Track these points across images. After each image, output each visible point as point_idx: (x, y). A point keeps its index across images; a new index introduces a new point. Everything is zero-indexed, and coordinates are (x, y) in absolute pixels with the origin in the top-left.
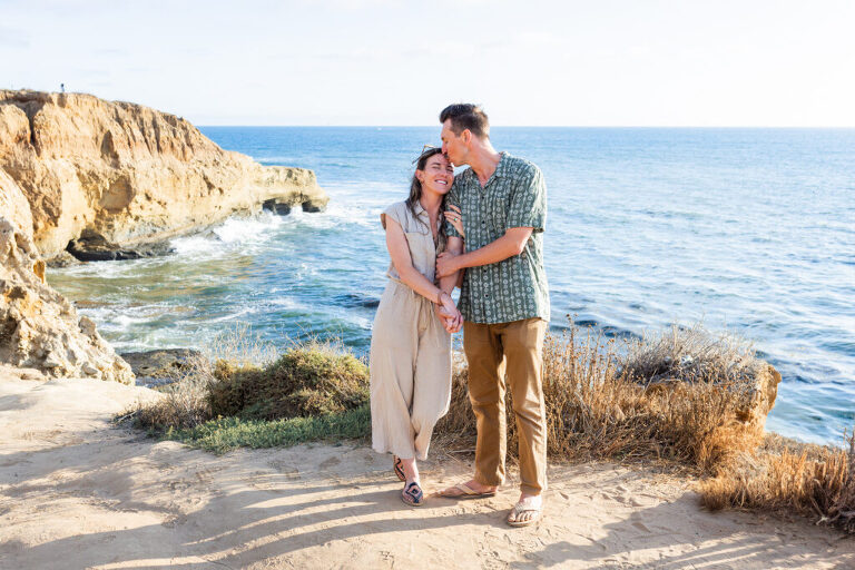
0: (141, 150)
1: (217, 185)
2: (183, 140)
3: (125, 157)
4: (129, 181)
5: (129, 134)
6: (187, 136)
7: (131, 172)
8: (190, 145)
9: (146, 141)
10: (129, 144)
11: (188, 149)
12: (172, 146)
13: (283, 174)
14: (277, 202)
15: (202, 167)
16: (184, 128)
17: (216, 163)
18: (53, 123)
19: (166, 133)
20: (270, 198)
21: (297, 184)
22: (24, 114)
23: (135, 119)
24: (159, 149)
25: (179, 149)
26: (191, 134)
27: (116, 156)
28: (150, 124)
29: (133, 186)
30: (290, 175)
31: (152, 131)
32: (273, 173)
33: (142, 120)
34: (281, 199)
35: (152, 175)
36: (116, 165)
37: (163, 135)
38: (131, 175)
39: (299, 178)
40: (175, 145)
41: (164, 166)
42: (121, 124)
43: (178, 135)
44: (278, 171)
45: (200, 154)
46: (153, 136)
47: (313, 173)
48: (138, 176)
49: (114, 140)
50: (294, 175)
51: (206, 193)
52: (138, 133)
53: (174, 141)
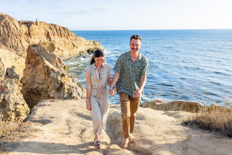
0: (56, 37)
1: (76, 46)
2: (67, 34)
3: (52, 39)
4: (54, 45)
5: (53, 32)
6: (68, 33)
7: (54, 42)
8: (69, 35)
9: (58, 34)
10: (53, 35)
11: (68, 36)
12: (64, 35)
13: (92, 43)
14: (91, 50)
15: (72, 41)
16: (67, 31)
17: (76, 40)
18: (34, 29)
19: (63, 32)
20: (89, 49)
21: (96, 45)
22: (27, 27)
23: (55, 28)
24: (61, 36)
25: (66, 36)
26: (69, 32)
27: (50, 38)
28: (58, 29)
29: (55, 46)
30: (94, 43)
31: (59, 31)
32: (89, 42)
33: (56, 29)
34: (92, 49)
35: (59, 43)
36: (50, 40)
37: (62, 32)
38: (54, 43)
40: (65, 35)
41: (62, 40)
42: (51, 30)
43: (66, 32)
44: (91, 42)
45: (72, 37)
46: (59, 32)
47: (100, 42)
48: (56, 43)
49: (50, 34)
50: (95, 43)
51: (73, 48)
52: (56, 32)
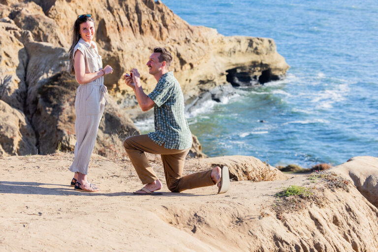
0: (127, 33)
1: (188, 61)
2: (160, 22)
3: (115, 43)
4: (119, 61)
5: (118, 20)
6: (163, 18)
7: (120, 53)
8: (166, 26)
9: (131, 25)
10: (118, 29)
11: (164, 30)
12: (151, 28)
13: (244, 45)
14: (239, 71)
15: (176, 45)
17: (187, 41)
18: (63, 16)
19: (147, 17)
20: (231, 67)
21: (258, 53)
22: (41, 9)
23: (121, 5)
24: (141, 32)
25: (157, 30)
26: (166, 16)
27: (108, 40)
28: (133, 10)
29: (122, 65)
30: (251, 45)
31: (136, 15)
32: (235, 44)
33: (127, 7)
34: (242, 68)
35: (135, 55)
36: (108, 48)
37: (145, 18)
38: (120, 56)
39: (259, 47)
40: (154, 27)
41: (145, 46)
42: (112, 12)
43: (156, 18)
44: (239, 42)
45: (174, 34)
46: (136, 20)
47: (273, 42)
48: (126, 56)
49: (107, 26)
50: (254, 45)
51: (179, 69)
52: (124, 19)
53: (153, 23)
